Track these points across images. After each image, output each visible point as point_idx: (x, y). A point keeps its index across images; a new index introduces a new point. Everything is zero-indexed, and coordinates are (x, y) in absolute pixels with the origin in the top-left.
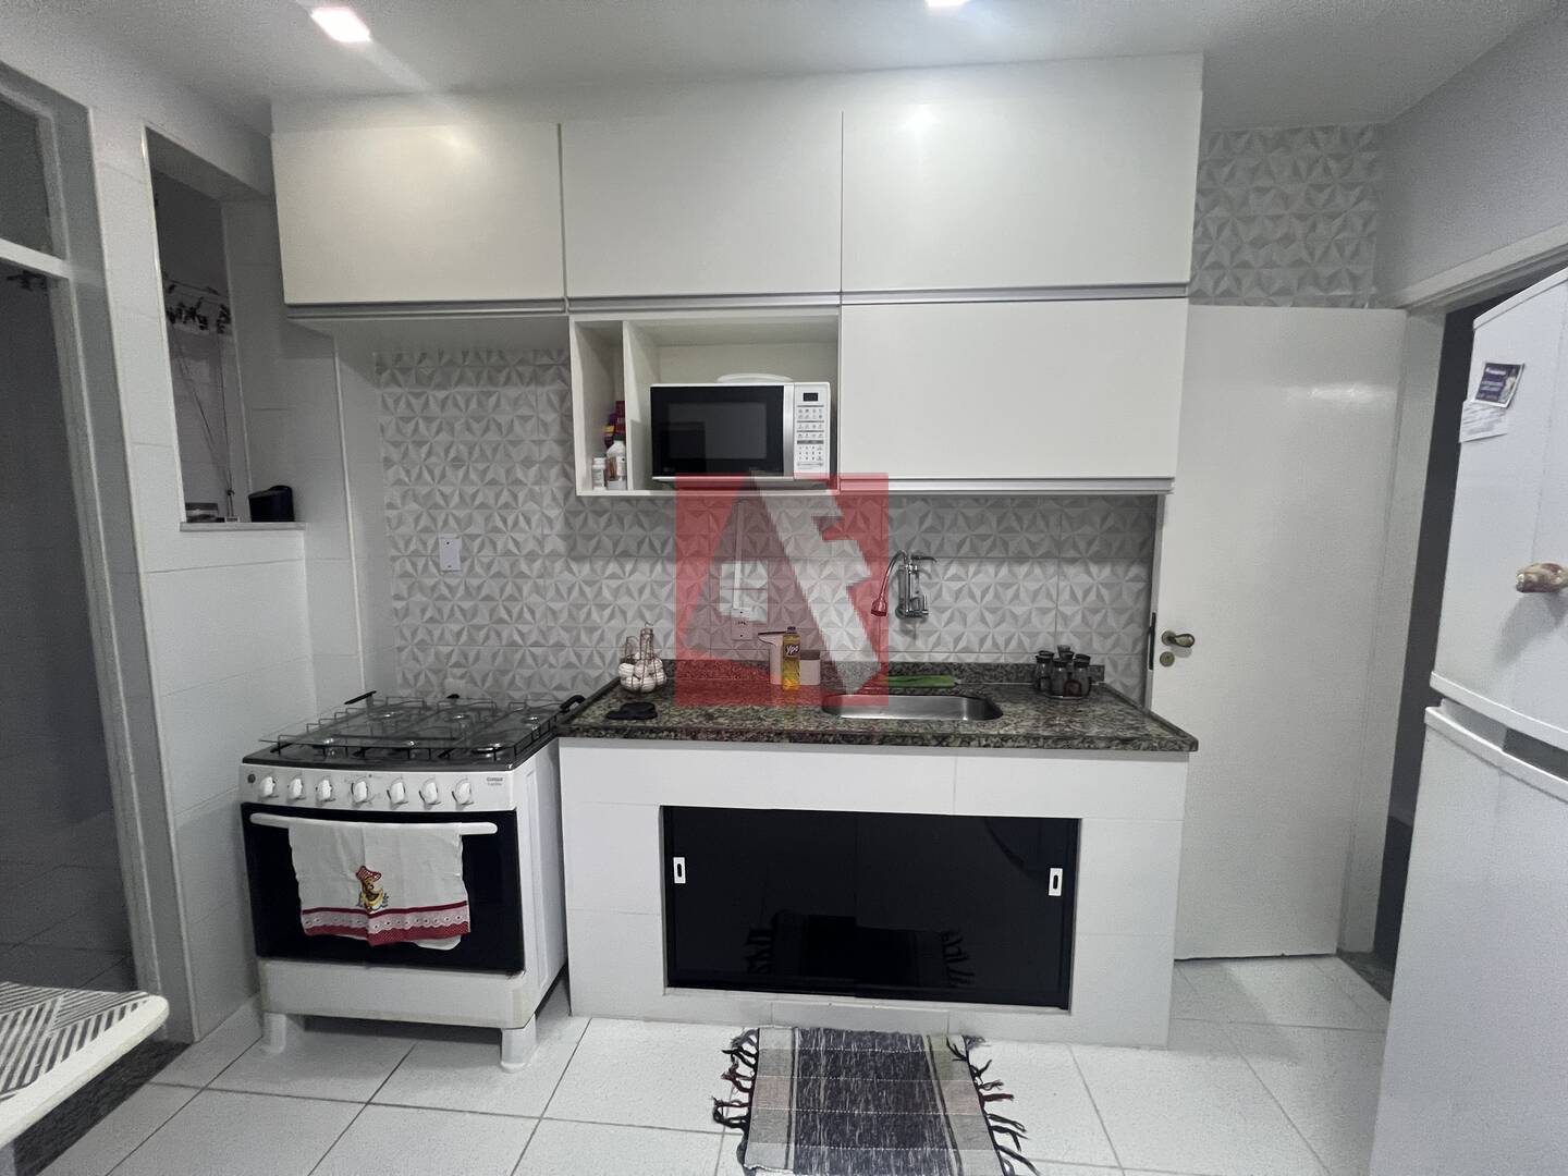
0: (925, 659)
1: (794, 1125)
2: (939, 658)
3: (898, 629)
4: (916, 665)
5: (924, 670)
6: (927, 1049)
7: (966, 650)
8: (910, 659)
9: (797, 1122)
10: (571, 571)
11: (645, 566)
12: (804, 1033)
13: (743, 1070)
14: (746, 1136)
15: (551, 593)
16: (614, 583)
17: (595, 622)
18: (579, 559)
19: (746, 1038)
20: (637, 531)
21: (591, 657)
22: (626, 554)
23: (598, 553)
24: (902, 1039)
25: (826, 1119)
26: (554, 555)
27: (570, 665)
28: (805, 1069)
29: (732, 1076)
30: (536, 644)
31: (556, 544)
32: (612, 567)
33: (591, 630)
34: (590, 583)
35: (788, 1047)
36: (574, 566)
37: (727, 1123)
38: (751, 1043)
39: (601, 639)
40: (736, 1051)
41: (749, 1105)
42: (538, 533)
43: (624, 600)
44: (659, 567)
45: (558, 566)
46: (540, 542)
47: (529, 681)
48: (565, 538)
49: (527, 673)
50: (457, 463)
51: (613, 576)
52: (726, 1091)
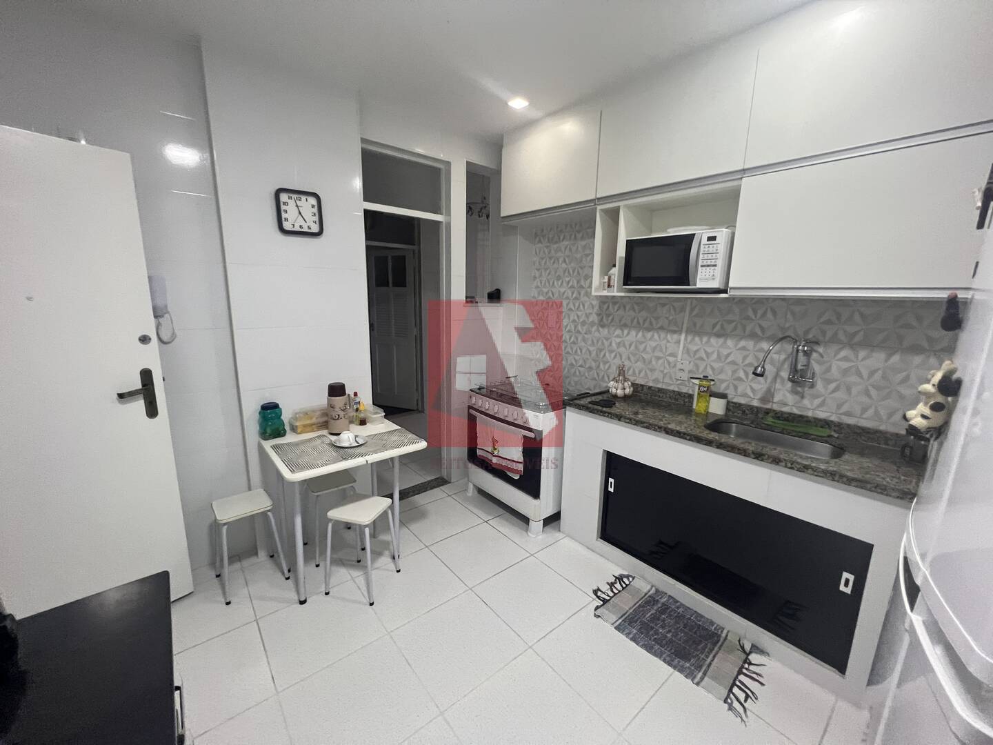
0: (810, 414)
1: (626, 616)
2: (822, 415)
3: (790, 389)
4: (801, 416)
5: (807, 421)
6: (724, 635)
7: (848, 414)
8: (796, 411)
9: (629, 616)
10: (599, 331)
11: (633, 333)
12: (657, 591)
13: (618, 586)
14: (602, 605)
15: (590, 342)
16: (618, 340)
17: (607, 359)
18: (603, 326)
19: (627, 577)
20: (632, 313)
21: (603, 376)
22: (625, 325)
23: (612, 324)
24: (712, 623)
25: (643, 623)
26: (593, 324)
27: (595, 379)
28: (647, 603)
29: (612, 585)
30: (581, 366)
31: (594, 318)
32: (618, 332)
33: (605, 363)
34: (607, 339)
35: (645, 591)
36: (601, 329)
37: (598, 597)
38: (629, 579)
39: (610, 367)
40: (620, 579)
41: (611, 598)
42: (588, 312)
43: (622, 349)
44: (640, 334)
45: (594, 329)
46: (587, 316)
47: (576, 383)
48: (598, 315)
49: (576, 379)
50: (559, 278)
51: (618, 336)
52: (605, 588)
